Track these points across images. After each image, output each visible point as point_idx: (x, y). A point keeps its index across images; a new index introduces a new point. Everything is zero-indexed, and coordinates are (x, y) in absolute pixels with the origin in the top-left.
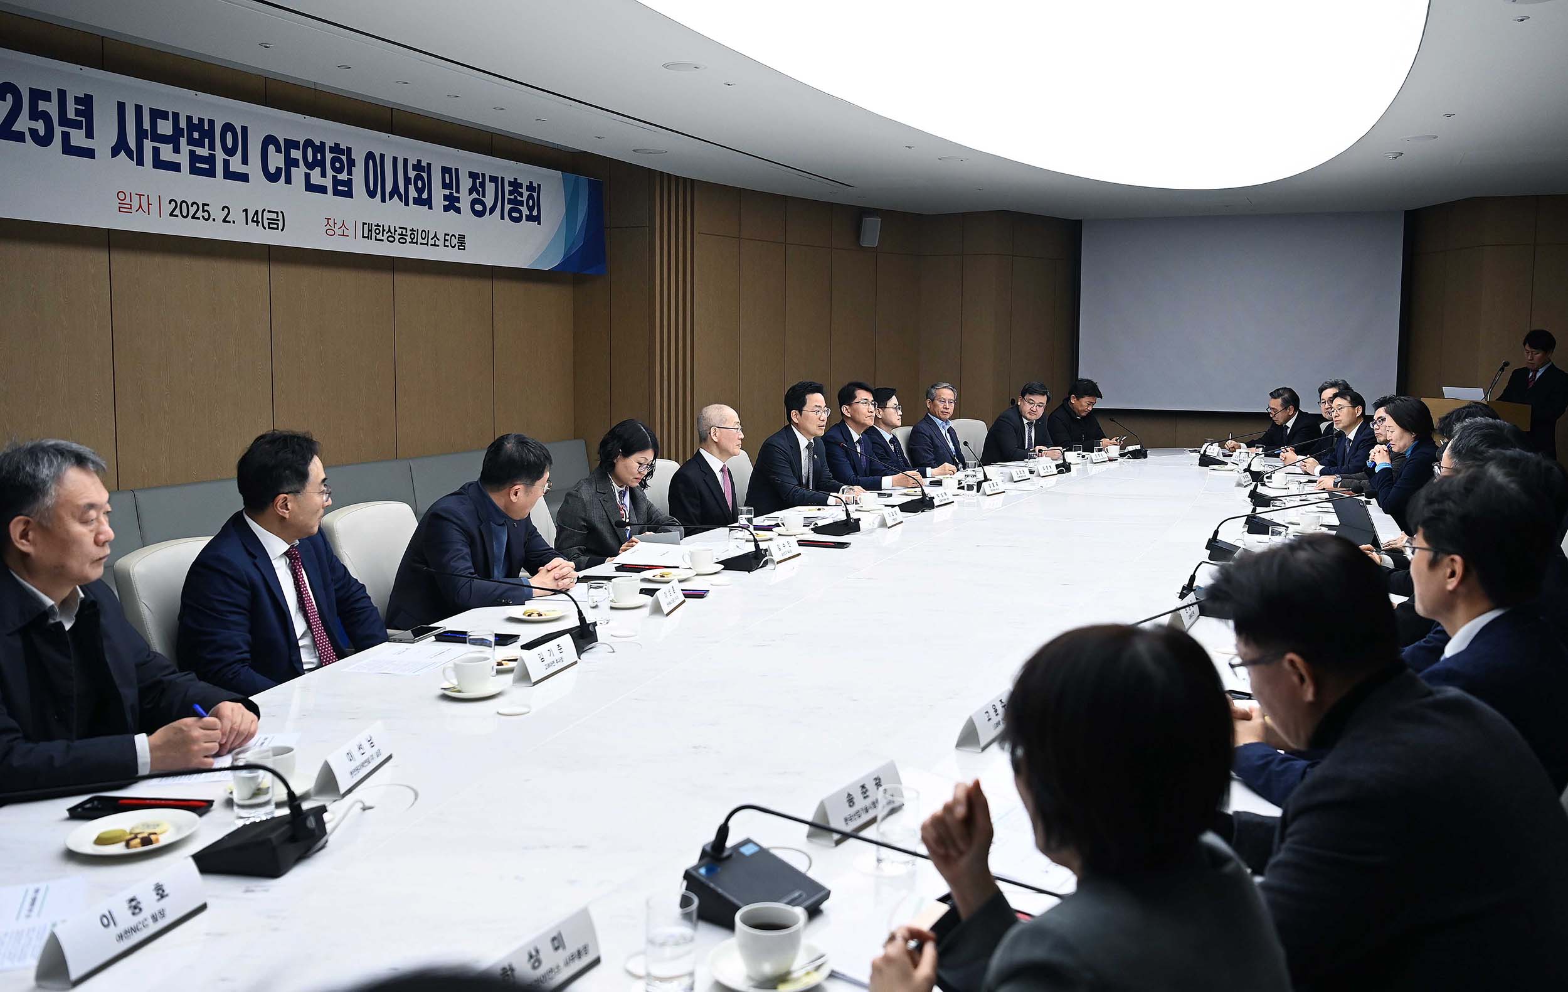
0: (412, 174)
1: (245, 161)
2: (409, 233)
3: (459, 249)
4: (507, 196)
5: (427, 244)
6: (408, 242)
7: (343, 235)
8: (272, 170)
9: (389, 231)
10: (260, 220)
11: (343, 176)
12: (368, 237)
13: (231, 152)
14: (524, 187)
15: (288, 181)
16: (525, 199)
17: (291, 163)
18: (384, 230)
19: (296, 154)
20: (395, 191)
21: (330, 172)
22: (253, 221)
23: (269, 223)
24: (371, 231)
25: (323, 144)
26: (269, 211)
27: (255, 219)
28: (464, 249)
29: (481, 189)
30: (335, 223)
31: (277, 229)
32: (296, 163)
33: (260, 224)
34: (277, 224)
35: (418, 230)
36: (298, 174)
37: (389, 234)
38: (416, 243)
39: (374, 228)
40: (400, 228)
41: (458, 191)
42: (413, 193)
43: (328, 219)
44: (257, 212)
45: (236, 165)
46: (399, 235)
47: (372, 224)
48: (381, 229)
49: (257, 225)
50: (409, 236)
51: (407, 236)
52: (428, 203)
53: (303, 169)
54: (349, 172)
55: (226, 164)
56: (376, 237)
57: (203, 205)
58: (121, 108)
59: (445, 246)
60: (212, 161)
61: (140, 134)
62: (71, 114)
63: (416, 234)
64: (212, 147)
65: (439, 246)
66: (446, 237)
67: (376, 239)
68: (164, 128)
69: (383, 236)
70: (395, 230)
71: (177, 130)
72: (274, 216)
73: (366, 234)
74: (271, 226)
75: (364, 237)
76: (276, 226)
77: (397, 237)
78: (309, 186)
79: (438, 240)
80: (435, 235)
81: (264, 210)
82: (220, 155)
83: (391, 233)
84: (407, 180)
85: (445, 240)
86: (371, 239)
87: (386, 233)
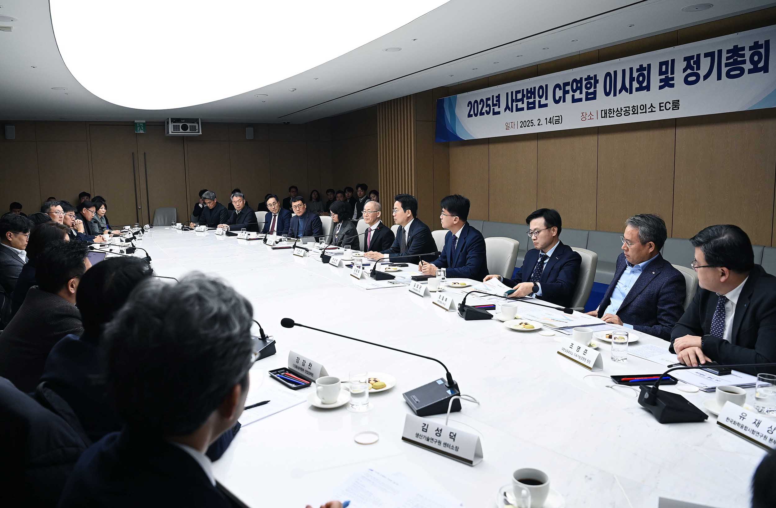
0: (635, 75)
1: (546, 99)
2: (631, 109)
3: (673, 109)
4: (724, 61)
5: (646, 112)
6: (631, 114)
7: (591, 119)
8: (557, 98)
9: (618, 111)
10: (552, 121)
11: (592, 90)
12: (605, 117)
13: (541, 97)
14: (747, 49)
15: (564, 101)
16: (747, 58)
17: (566, 92)
18: (614, 111)
19: (568, 88)
20: (624, 87)
21: (584, 90)
22: (549, 122)
23: (555, 122)
24: (606, 113)
25: (581, 78)
26: (555, 117)
27: (550, 121)
28: (678, 109)
29: (695, 66)
30: (586, 114)
31: (559, 123)
32: (568, 92)
33: (552, 123)
34: (559, 121)
35: (637, 106)
36: (569, 97)
37: (618, 112)
38: (637, 113)
39: (608, 111)
40: (624, 108)
41: (672, 73)
42: (635, 85)
43: (583, 113)
44: (551, 118)
45: (543, 101)
46: (624, 111)
47: (606, 110)
48: (612, 111)
49: (551, 124)
50: (631, 110)
51: (630, 111)
52: (648, 88)
53: (571, 93)
54: (595, 87)
55: (539, 102)
56: (609, 116)
57: (531, 120)
58: (507, 94)
59: (660, 110)
60: (534, 103)
61: (513, 101)
62: (495, 102)
63: (636, 108)
64: (535, 98)
65: (655, 111)
66: (661, 105)
67: (610, 117)
68: (519, 96)
69: (614, 114)
70: (621, 110)
71: (523, 96)
72: (558, 118)
73: (603, 116)
74: (556, 123)
75: (602, 117)
76: (558, 122)
77: (623, 113)
78: (574, 101)
79: (655, 108)
80: (652, 106)
81: (554, 117)
82: (537, 99)
83: (619, 112)
84: (632, 79)
85: (660, 107)
86: (607, 117)
87: (616, 112)
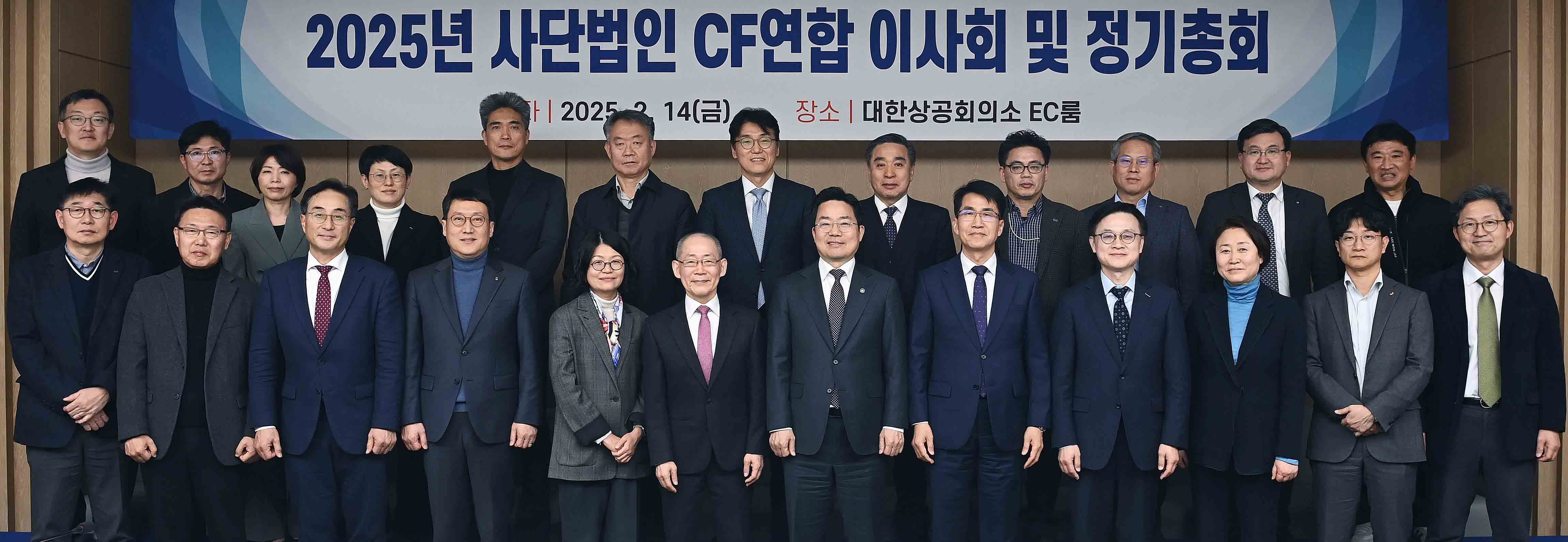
0: (964, 29)
1: (670, 47)
2: (954, 108)
3: (1064, 121)
4: (1179, 36)
5: (994, 119)
6: (953, 119)
7: (829, 120)
8: (711, 52)
9: (915, 107)
10: (691, 112)
11: (833, 46)
12: (875, 119)
13: (651, 41)
14: (1225, 20)
15: (737, 62)
16: (1226, 36)
17: (740, 41)
18: (903, 108)
19: (747, 30)
20: (930, 54)
21: (807, 45)
22: (679, 115)
23: (704, 116)
24: (880, 110)
25: (797, 13)
26: (704, 102)
27: (683, 112)
28: (1078, 121)
29: (1116, 34)
30: (814, 107)
31: (718, 120)
32: (751, 41)
33: (691, 118)
34: (718, 116)
35: (972, 102)
36: (753, 55)
37: (915, 112)
38: (971, 120)
39: (885, 107)
40: (935, 102)
41: (1062, 39)
42: (964, 52)
43: (802, 102)
44: (686, 105)
45: (657, 53)
46: (933, 111)
47: (880, 102)
48: (899, 107)
49: (687, 119)
50: (954, 111)
51: (951, 111)
52: (999, 64)
53: (761, 45)
54: (843, 40)
55: (642, 55)
56: (889, 117)
57: (609, 104)
58: (505, 16)
59: (1032, 119)
60: (621, 54)
61: (528, 38)
62: (446, 32)
63: (968, 107)
64: (623, 38)
65: (1019, 120)
66: (1036, 108)
67: (889, 120)
68: (559, 28)
69: (902, 115)
70: (926, 106)
71: (576, 28)
72: (714, 106)
73: (870, 115)
74: (708, 118)
75: (865, 119)
76: (715, 118)
77: (930, 115)
78: (771, 65)
79: (1019, 112)
80: (1011, 106)
81: (698, 101)
82: (633, 46)
83: (920, 111)
84: (954, 38)
85: (1033, 112)
86: (880, 121)
87: (910, 111)
